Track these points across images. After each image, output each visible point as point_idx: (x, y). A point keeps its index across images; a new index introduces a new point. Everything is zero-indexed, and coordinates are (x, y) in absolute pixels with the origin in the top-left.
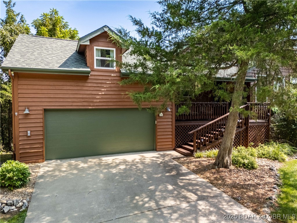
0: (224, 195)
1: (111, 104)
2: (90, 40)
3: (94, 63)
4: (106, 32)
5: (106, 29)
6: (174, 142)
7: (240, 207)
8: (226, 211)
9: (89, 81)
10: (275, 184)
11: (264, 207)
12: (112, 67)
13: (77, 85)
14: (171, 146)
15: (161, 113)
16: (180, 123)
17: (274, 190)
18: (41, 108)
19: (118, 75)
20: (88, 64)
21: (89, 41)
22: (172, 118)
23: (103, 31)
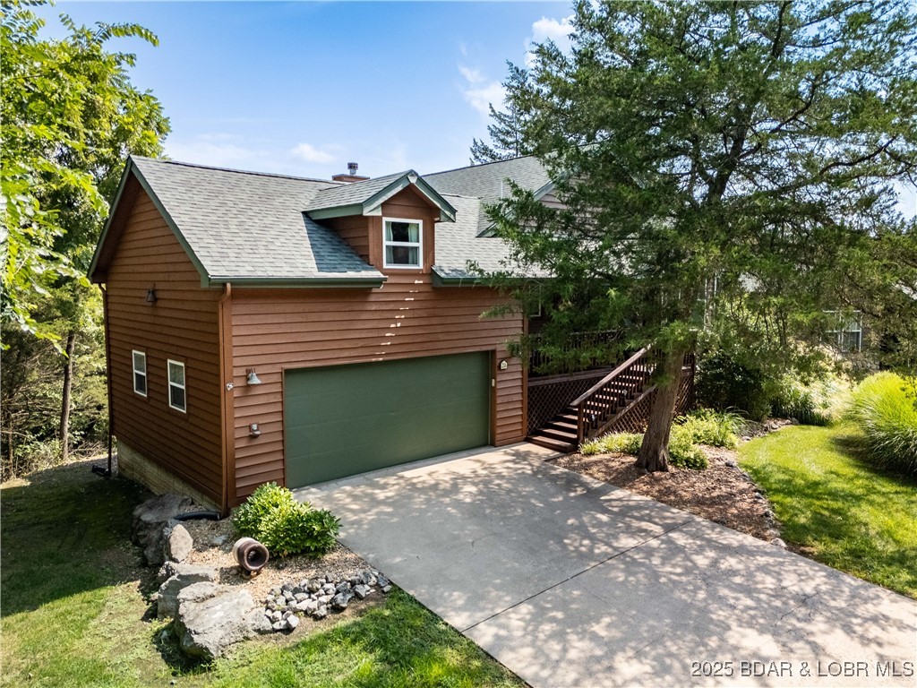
0: (698, 519)
1: (414, 348)
2: (383, 205)
3: (382, 256)
4: (411, 187)
5: (413, 180)
6: (526, 424)
7: (734, 534)
8: (720, 541)
9: (372, 298)
10: (755, 491)
11: (768, 529)
12: (416, 262)
13: (350, 308)
14: (519, 433)
15: (504, 362)
16: (536, 380)
17: (760, 501)
18: (278, 369)
19: (427, 282)
20: (372, 261)
21: (380, 208)
22: (522, 371)
23: (407, 184)
